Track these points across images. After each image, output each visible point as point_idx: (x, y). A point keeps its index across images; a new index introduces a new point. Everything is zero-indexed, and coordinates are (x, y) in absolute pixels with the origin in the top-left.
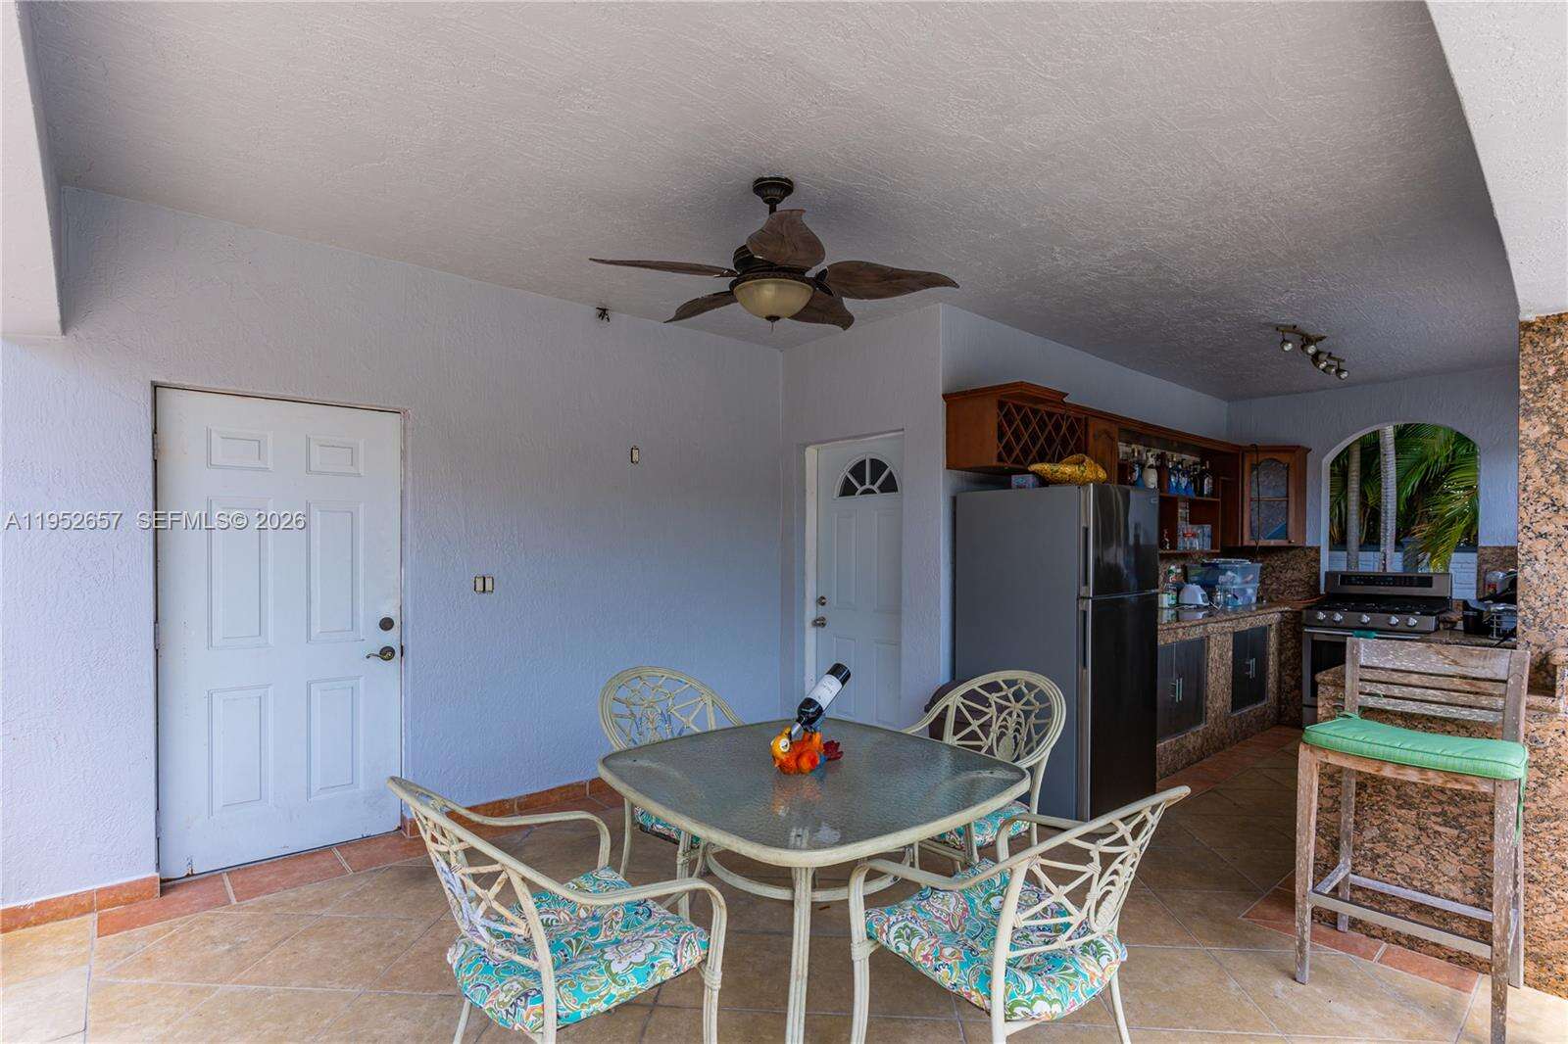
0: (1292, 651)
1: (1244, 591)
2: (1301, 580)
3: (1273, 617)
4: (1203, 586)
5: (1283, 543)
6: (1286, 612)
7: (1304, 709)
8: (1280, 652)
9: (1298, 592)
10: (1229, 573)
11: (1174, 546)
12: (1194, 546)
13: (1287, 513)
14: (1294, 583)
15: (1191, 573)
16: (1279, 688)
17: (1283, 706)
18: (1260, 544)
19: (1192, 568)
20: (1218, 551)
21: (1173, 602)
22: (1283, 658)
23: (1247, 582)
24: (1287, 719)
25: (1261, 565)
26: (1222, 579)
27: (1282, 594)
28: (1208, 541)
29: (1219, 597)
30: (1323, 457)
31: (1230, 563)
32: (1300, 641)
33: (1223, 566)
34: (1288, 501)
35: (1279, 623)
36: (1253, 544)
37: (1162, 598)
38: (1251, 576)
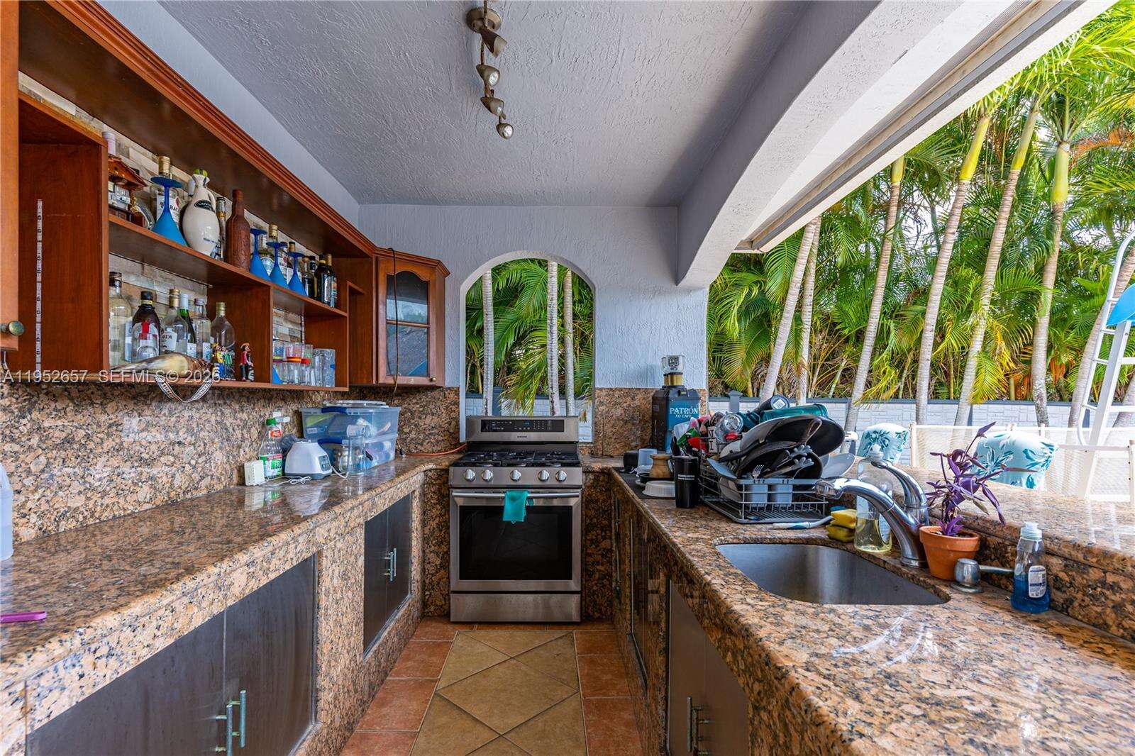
0: (437, 519)
1: (380, 446)
2: (440, 426)
3: (415, 480)
4: (322, 442)
5: (423, 381)
6: (430, 470)
7: (452, 596)
8: (424, 523)
9: (438, 441)
10: (361, 422)
11: (263, 375)
12: (307, 379)
13: (428, 345)
14: (435, 431)
15: (309, 422)
16: (424, 570)
17: (427, 593)
18: (398, 382)
19: (309, 414)
20: (347, 389)
21: (277, 472)
22: (427, 531)
23: (384, 433)
24: (432, 608)
25: (399, 409)
26: (351, 430)
27: (422, 445)
28: (330, 374)
29: (347, 458)
30: (461, 284)
31: (361, 406)
32: (446, 507)
33: (352, 411)
34: (428, 328)
35: (422, 486)
36: (392, 382)
37: (251, 468)
38: (389, 425)
